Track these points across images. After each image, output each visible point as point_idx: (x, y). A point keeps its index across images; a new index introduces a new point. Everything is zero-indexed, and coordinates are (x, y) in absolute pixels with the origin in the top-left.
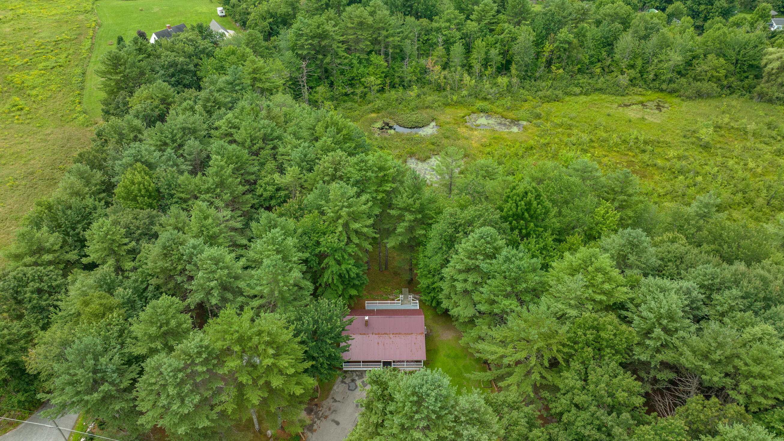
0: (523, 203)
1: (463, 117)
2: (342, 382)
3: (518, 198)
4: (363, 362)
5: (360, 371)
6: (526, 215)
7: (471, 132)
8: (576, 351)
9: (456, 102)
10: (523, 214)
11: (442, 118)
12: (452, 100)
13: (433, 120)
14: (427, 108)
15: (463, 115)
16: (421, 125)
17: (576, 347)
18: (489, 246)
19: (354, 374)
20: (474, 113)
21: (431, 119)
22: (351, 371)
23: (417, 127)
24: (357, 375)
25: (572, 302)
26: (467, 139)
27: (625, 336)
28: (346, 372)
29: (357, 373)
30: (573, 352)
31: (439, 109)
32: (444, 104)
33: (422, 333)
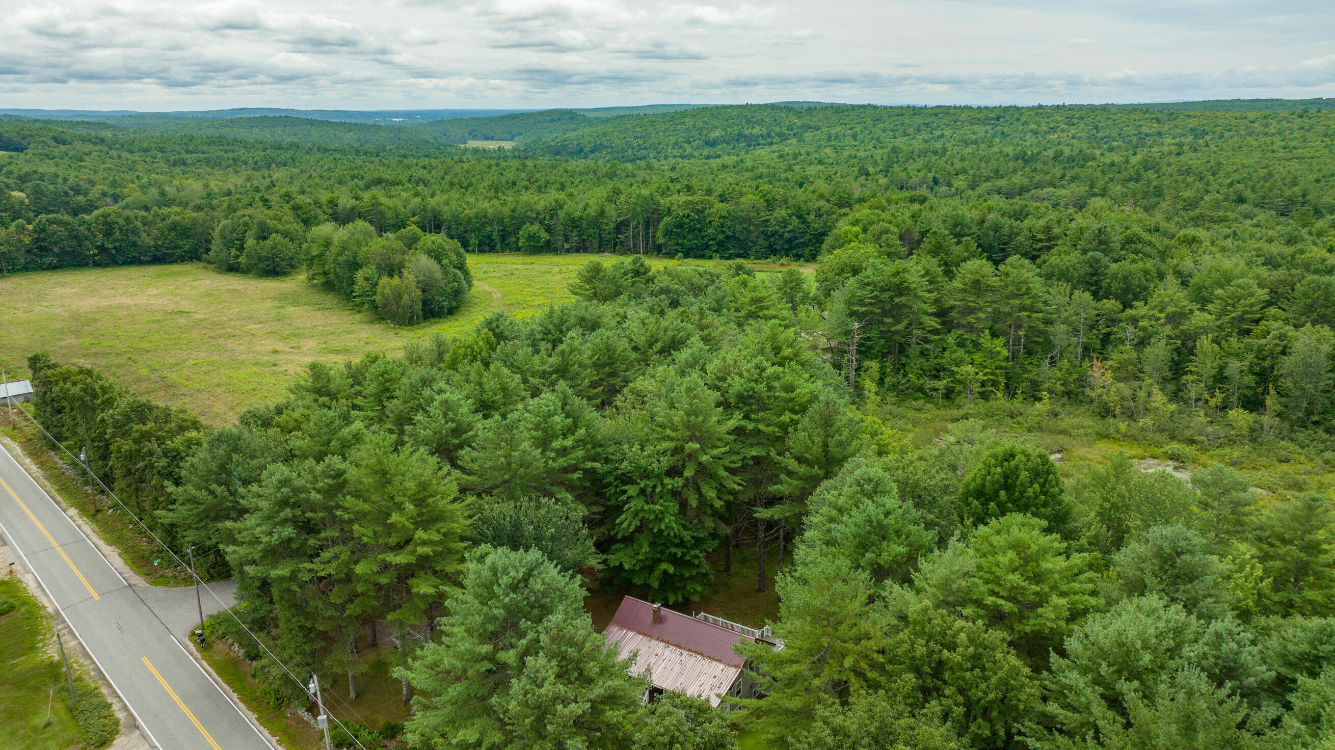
0: (999, 470)
3: (993, 461)
6: (1002, 493)
9: (1125, 436)
10: (996, 491)
12: (1118, 431)
15: (1127, 454)
20: (1154, 457)
31: (1084, 439)
32: (1098, 434)
33: (736, 666)
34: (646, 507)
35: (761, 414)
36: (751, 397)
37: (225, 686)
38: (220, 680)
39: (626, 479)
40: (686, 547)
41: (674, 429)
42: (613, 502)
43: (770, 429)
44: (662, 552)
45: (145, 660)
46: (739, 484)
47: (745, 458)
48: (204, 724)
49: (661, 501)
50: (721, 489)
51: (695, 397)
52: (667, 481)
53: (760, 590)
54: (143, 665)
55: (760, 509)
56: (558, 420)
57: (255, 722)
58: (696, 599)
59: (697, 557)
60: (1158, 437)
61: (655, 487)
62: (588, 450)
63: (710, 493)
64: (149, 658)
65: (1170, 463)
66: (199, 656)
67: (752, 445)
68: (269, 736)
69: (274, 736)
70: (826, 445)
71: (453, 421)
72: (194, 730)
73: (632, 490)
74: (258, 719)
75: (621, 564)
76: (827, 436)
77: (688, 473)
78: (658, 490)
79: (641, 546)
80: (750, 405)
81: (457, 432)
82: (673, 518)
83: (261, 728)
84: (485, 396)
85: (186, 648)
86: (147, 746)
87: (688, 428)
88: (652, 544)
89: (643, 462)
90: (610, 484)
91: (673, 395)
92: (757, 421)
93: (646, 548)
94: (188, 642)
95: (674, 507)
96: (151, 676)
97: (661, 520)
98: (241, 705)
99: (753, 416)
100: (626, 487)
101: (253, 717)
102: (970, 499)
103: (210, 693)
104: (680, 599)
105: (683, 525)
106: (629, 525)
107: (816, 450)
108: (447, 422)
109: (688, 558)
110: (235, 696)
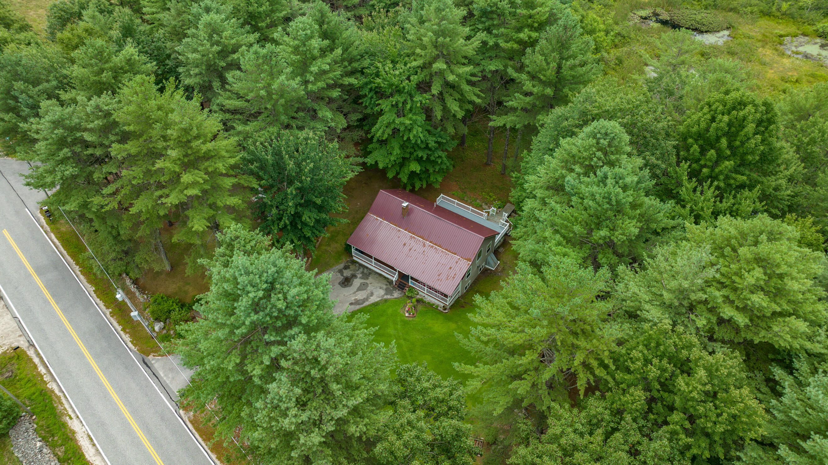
0: (726, 118)
1: (781, 36)
2: (341, 271)
3: (721, 107)
4: (375, 259)
5: (370, 269)
6: (724, 142)
7: (777, 58)
8: (618, 384)
9: (784, 14)
10: (718, 139)
11: (745, 29)
12: (778, 10)
13: (728, 28)
14: (731, 10)
15: (782, 33)
16: (704, 29)
17: (619, 375)
18: (599, 154)
19: (361, 270)
20: (804, 35)
21: (725, 26)
22: (361, 265)
23: (695, 30)
24: (363, 273)
25: (667, 296)
26: (764, 64)
27: (733, 411)
28: (354, 262)
29: (365, 271)
30: (612, 384)
31: (749, 16)
32: (762, 12)
33: (469, 260)
34: (397, 121)
35: (502, 30)
36: (492, 12)
37: (69, 258)
38: (65, 252)
39: (380, 93)
40: (430, 150)
41: (424, 48)
42: (368, 111)
43: (509, 45)
44: (411, 153)
45: (5, 232)
46: (478, 96)
47: (484, 70)
48: (53, 296)
49: (410, 115)
50: (462, 100)
51: (443, 19)
52: (418, 98)
53: (487, 164)
54: (4, 236)
55: (494, 117)
56: (316, 43)
57: (92, 293)
58: (437, 186)
59: (440, 157)
60: (813, 15)
61: (405, 103)
62: (346, 67)
63: (454, 107)
64: (10, 231)
65: (818, 40)
66: (48, 229)
67: (491, 58)
68: (104, 308)
69: (108, 308)
70: (559, 67)
71: (218, 43)
72: (46, 301)
73: (385, 105)
74: (95, 292)
75: (376, 162)
76: (562, 58)
77: (435, 90)
78: (408, 106)
79: (393, 148)
80: (492, 19)
81: (224, 53)
82: (420, 129)
83: (98, 300)
84: (251, 9)
85: (38, 221)
86: (9, 316)
87: (436, 47)
88: (402, 147)
89: (395, 81)
90: (365, 96)
91: (423, 13)
92: (496, 36)
93: (397, 151)
94: (40, 215)
95: (420, 119)
96: (10, 248)
97: (410, 130)
98: (82, 277)
99: (495, 31)
100: (380, 102)
101: (92, 289)
102: (690, 140)
103: (57, 265)
104: (424, 186)
105: (429, 132)
106: (383, 133)
107: (550, 73)
108: (212, 45)
109: (432, 158)
110: (77, 268)
